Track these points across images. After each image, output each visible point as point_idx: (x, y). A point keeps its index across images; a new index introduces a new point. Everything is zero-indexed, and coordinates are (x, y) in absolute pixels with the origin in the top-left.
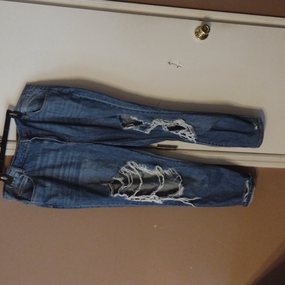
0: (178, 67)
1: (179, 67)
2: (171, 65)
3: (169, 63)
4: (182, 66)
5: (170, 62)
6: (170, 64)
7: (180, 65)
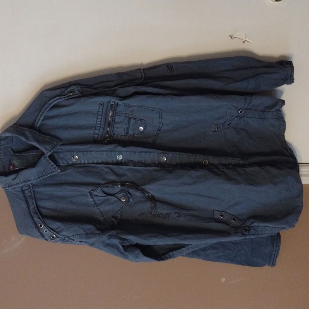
0: (244, 42)
1: (246, 42)
2: (235, 39)
3: (231, 37)
4: (250, 41)
5: (233, 35)
6: (232, 39)
7: (247, 39)
